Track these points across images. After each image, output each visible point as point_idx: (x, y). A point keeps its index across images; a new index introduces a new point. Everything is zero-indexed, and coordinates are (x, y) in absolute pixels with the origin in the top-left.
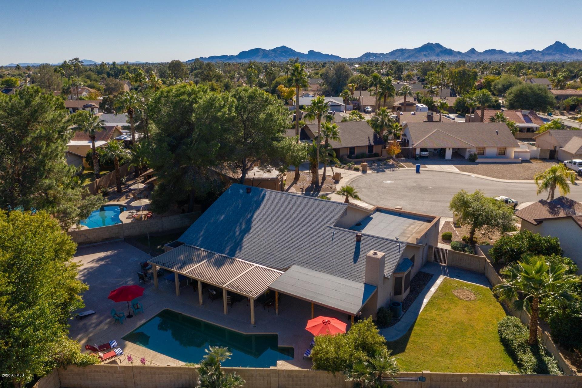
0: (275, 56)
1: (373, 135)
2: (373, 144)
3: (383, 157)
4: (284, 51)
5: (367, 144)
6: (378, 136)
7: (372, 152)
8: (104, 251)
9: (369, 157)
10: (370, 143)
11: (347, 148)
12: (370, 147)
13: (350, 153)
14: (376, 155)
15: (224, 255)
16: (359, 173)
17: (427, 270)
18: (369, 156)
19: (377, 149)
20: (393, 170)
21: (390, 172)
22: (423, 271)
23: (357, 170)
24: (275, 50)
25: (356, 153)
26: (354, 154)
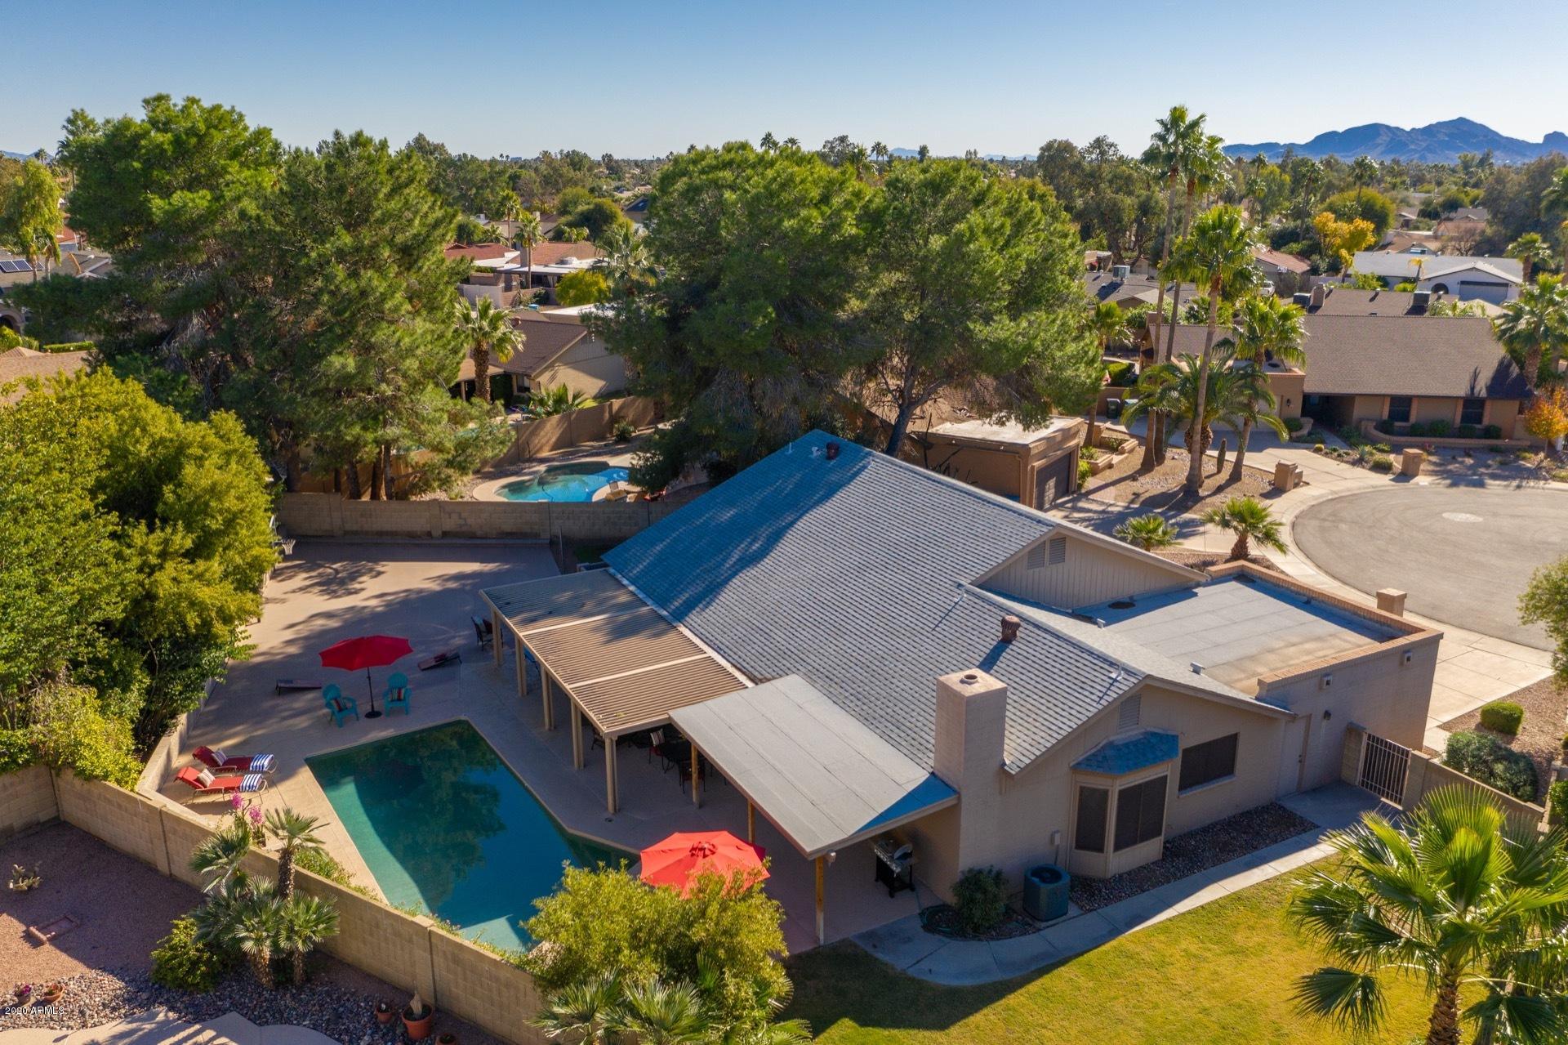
0: (1428, 149)
1: (1495, 364)
2: (1484, 394)
3: (1513, 443)
4: (1462, 131)
5: (1462, 391)
6: (1515, 370)
7: (1480, 422)
8: (482, 562)
9: (1460, 437)
10: (1472, 389)
11: (1384, 396)
12: (1472, 406)
13: (1389, 416)
14: (1492, 432)
15: (665, 613)
16: (1384, 480)
17: (1304, 808)
18: (1462, 433)
19: (1496, 413)
20: (1519, 487)
21: (1500, 491)
22: (1290, 805)
23: (1382, 468)
24: (1430, 130)
25: (1413, 418)
26: (1406, 418)
